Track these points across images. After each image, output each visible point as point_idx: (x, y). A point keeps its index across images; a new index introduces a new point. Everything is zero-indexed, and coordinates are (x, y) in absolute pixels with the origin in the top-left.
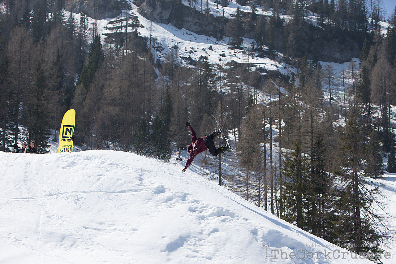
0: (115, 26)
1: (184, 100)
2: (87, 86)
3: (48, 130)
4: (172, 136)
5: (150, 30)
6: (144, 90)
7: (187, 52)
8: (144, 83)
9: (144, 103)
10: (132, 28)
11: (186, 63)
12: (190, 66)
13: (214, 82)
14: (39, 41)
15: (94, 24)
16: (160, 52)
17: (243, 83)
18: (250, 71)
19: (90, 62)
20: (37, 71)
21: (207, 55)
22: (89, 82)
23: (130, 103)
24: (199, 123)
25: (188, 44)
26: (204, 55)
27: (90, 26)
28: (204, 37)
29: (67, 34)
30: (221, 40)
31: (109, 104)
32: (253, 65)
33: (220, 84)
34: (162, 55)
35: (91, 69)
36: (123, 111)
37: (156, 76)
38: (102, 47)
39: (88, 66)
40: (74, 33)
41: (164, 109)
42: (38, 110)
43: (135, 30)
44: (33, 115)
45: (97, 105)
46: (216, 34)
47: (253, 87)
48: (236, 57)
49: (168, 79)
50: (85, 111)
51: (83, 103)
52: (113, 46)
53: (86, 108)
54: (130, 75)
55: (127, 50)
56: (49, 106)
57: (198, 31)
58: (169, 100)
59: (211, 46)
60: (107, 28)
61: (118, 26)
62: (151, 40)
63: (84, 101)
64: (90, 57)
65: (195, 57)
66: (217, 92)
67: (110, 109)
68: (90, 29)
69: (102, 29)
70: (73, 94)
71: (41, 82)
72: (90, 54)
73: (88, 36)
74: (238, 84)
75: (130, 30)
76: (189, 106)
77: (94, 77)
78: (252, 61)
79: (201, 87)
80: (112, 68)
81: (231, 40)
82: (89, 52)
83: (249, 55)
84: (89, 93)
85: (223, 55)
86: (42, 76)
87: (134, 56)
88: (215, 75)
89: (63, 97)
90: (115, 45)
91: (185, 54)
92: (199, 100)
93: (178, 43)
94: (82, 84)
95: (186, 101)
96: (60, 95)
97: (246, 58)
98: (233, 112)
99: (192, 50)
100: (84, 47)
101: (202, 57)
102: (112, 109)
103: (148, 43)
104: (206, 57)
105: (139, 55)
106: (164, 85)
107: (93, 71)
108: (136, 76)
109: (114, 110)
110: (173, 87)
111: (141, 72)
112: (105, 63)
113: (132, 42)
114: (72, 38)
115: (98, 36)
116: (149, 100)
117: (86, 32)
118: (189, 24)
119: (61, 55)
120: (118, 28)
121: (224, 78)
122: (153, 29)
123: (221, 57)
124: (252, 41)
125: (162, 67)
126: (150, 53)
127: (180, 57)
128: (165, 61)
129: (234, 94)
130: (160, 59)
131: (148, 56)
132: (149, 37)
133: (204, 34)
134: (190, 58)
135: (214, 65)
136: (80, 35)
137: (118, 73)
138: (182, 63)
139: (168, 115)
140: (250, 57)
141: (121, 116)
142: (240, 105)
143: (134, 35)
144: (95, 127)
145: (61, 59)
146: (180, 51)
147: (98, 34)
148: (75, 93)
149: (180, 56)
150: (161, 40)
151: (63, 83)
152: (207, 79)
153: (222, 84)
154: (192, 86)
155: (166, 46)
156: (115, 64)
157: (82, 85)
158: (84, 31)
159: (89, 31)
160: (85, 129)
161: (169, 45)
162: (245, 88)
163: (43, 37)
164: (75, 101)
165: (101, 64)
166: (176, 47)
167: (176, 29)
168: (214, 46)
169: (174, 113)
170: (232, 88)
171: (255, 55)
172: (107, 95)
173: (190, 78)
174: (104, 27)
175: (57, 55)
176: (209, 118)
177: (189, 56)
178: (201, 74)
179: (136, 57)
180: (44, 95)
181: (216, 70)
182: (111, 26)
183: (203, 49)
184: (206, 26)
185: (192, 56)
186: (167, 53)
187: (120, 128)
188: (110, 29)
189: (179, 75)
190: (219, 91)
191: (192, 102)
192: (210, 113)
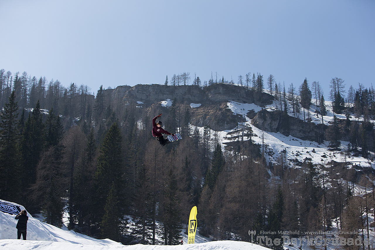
0: (233, 136)
1: (294, 196)
2: (211, 187)
3: (180, 224)
4: (284, 226)
5: (262, 138)
6: (259, 189)
7: (294, 155)
8: (259, 182)
9: (260, 199)
10: (247, 137)
11: (294, 165)
12: (297, 167)
13: (318, 179)
14: (170, 151)
15: (215, 135)
16: (272, 156)
17: (342, 179)
18: (347, 169)
19: (214, 167)
20: (170, 176)
21: (311, 157)
22: (213, 183)
23: (248, 200)
24: (307, 214)
25: (295, 149)
26: (308, 157)
27: (212, 137)
28: (308, 142)
29: (193, 145)
30: (322, 144)
31: (230, 202)
32: (350, 163)
33: (323, 181)
34: (274, 158)
35: (214, 173)
36: (242, 207)
37: (269, 177)
38: (223, 154)
39: (211, 171)
40: (199, 143)
41: (276, 203)
42: (171, 208)
43: (249, 138)
44: (167, 213)
45: (220, 203)
46: (318, 139)
47: (350, 182)
48: (335, 157)
49: (279, 179)
50: (210, 208)
51: (209, 201)
52: (232, 153)
53: (211, 205)
54: (247, 177)
55: (244, 156)
56: (180, 205)
57: (302, 138)
58: (280, 196)
59: (314, 149)
60: (226, 138)
61: (235, 136)
62: (263, 146)
63: (210, 199)
64: (213, 162)
65: (301, 159)
66: (320, 187)
67: (231, 205)
68: (212, 139)
69: (222, 139)
70: (200, 194)
71: (173, 185)
72: (213, 161)
73: (211, 145)
74: (338, 180)
75: (245, 138)
76: (297, 200)
77: (218, 179)
78: (348, 160)
79: (307, 184)
80: (232, 171)
81: (330, 143)
82: (212, 158)
83: (346, 155)
84: (213, 193)
85: (324, 156)
86: (174, 180)
87: (250, 161)
88: (318, 173)
89: (192, 197)
90: (234, 152)
91: (292, 157)
92: (306, 195)
93: (286, 148)
94: (207, 185)
95: (295, 196)
96: (189, 196)
97: (344, 157)
98: (335, 204)
99: (298, 153)
100: (208, 154)
101: (307, 159)
102: (233, 205)
103: (261, 149)
104: (310, 158)
105: (254, 159)
106: (276, 183)
107: (216, 175)
108: (252, 177)
109: (234, 206)
110: (283, 185)
111: (256, 173)
112: (226, 167)
113: (248, 149)
114: (197, 147)
115: (219, 145)
116: (264, 197)
117: (209, 142)
118: (295, 132)
119: (189, 162)
120: (235, 137)
121: (326, 176)
122: (265, 137)
123: (323, 158)
124: (348, 143)
125: (273, 168)
126: (263, 157)
127: (289, 160)
128: (276, 163)
129: (336, 189)
130: (272, 162)
131: (262, 160)
132: (262, 144)
133: (307, 139)
134: (297, 160)
135: (317, 165)
136: (204, 144)
137: (237, 175)
138: (290, 164)
139: (280, 209)
140: (347, 157)
141: (241, 211)
142: (340, 197)
143: (249, 143)
144: (220, 221)
145: (189, 165)
146: (288, 154)
147: (219, 143)
148: (201, 193)
149: (288, 158)
150: (272, 146)
151: (191, 185)
152: (312, 177)
153: (325, 180)
154: (299, 184)
155: (276, 151)
156: (234, 168)
157: (207, 187)
158: (208, 141)
159: (211, 141)
160: (212, 223)
161: (279, 150)
162: (344, 183)
163: (174, 148)
164: (202, 199)
165: (222, 168)
166: (284, 152)
167: (284, 136)
168: (316, 149)
169: (285, 207)
170: (334, 183)
171: (351, 155)
172: (229, 194)
173: (298, 177)
174: (224, 138)
175: (186, 162)
176: (315, 209)
177: (296, 158)
178: (307, 173)
179: (252, 161)
180: (176, 196)
181: (319, 169)
182: (229, 136)
183: (307, 152)
184: (309, 133)
185: (298, 158)
186: (277, 157)
187: (241, 221)
188: (229, 139)
189: (288, 175)
190: (322, 186)
191: (300, 197)
192: (315, 206)
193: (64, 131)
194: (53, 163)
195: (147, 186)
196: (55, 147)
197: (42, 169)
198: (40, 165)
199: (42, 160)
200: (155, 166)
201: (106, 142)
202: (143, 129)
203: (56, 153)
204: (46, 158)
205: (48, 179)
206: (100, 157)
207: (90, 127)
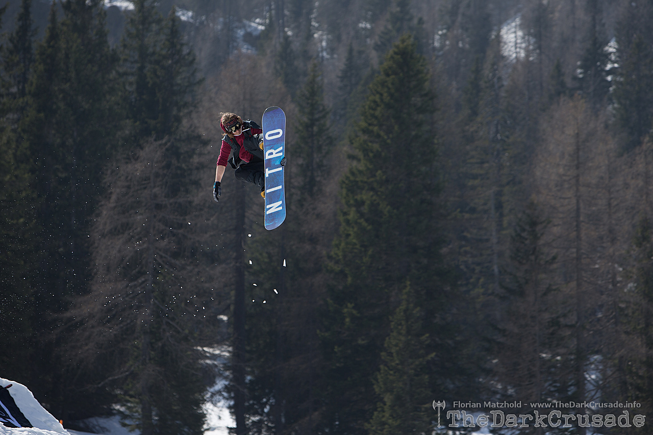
193: (199, 76)
194: (159, 207)
195: (549, 290)
196: (166, 144)
197: (115, 232)
198: (105, 217)
199: (114, 197)
200: (578, 209)
201: (373, 116)
202: (527, 56)
203: (168, 166)
204: (129, 187)
205: (141, 273)
206: (352, 178)
207: (306, 55)
